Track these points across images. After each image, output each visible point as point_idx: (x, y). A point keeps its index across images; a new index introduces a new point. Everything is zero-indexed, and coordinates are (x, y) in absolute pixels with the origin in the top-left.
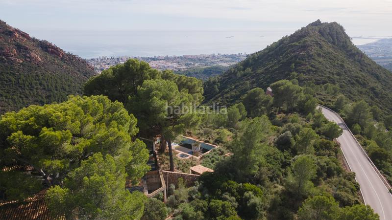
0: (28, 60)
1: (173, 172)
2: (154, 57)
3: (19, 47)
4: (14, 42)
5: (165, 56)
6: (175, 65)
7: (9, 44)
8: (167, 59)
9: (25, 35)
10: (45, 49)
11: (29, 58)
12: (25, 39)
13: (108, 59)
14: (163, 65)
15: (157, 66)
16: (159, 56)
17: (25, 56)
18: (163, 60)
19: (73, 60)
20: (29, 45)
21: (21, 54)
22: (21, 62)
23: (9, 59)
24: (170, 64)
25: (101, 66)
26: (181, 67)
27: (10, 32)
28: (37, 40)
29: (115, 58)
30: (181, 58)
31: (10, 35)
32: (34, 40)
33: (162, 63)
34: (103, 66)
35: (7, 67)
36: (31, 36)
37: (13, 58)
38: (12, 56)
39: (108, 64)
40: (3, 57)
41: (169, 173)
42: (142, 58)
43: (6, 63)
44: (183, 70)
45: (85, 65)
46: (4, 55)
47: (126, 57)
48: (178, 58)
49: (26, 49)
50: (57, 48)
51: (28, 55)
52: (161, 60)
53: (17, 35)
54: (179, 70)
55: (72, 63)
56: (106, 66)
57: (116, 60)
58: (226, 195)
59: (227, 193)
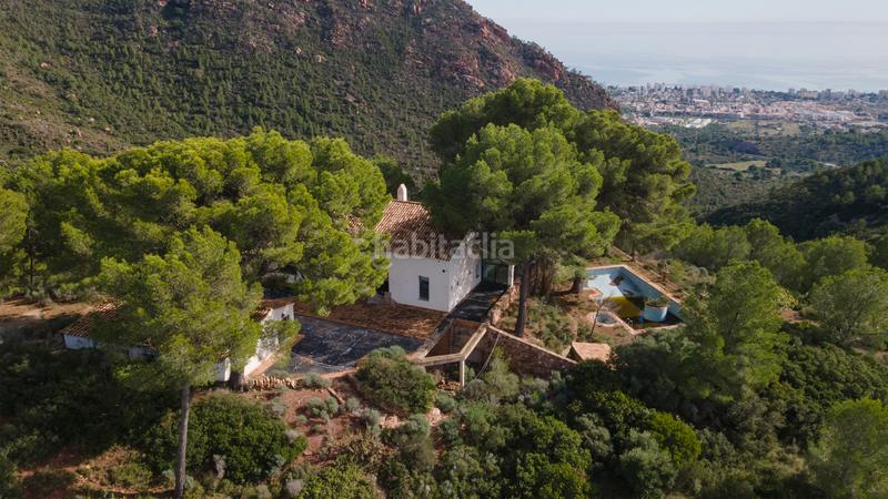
0: (494, 81)
1: (518, 339)
2: (786, 91)
3: (484, 55)
4: (478, 46)
5: (820, 91)
6: (846, 116)
7: (470, 48)
8: (826, 98)
9: (499, 32)
10: (529, 61)
11: (497, 77)
12: (499, 40)
13: (666, 89)
14: (807, 112)
15: (790, 115)
16: (805, 91)
17: (491, 74)
18: (813, 99)
19: (578, 86)
20: (501, 52)
21: (484, 69)
22: (482, 85)
23: (462, 79)
24: (829, 113)
25: (647, 104)
26: (863, 124)
27: (476, 25)
28: (519, 42)
29: (685, 88)
30: (873, 97)
31: (475, 31)
32: (515, 42)
33: (804, 109)
34: (652, 105)
35: (456, 93)
36: (510, 34)
37: (469, 77)
38: (469, 73)
39: (664, 102)
40: (455, 74)
41: (503, 336)
42: (753, 91)
43: (458, 86)
44: (864, 131)
45: (602, 99)
46: (457, 70)
47: (711, 87)
48: (862, 96)
49: (495, 59)
50: (553, 59)
51: (496, 73)
52: (806, 99)
53: (486, 30)
54: (852, 131)
55: (575, 92)
56: (658, 105)
57: (685, 94)
58: (590, 418)
59: (594, 415)
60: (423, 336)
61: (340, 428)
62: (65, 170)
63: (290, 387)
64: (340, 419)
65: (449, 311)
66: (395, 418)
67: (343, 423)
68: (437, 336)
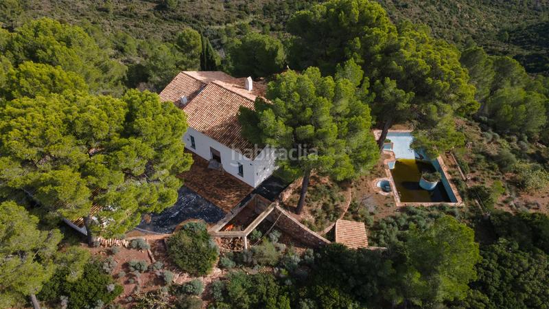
41: (284, 215)
58: (308, 304)
59: (311, 302)
60: (228, 208)
61: (148, 279)
62: (41, 36)
63: (124, 246)
64: (149, 274)
65: (255, 187)
66: (186, 275)
67: (150, 277)
68: (237, 211)
